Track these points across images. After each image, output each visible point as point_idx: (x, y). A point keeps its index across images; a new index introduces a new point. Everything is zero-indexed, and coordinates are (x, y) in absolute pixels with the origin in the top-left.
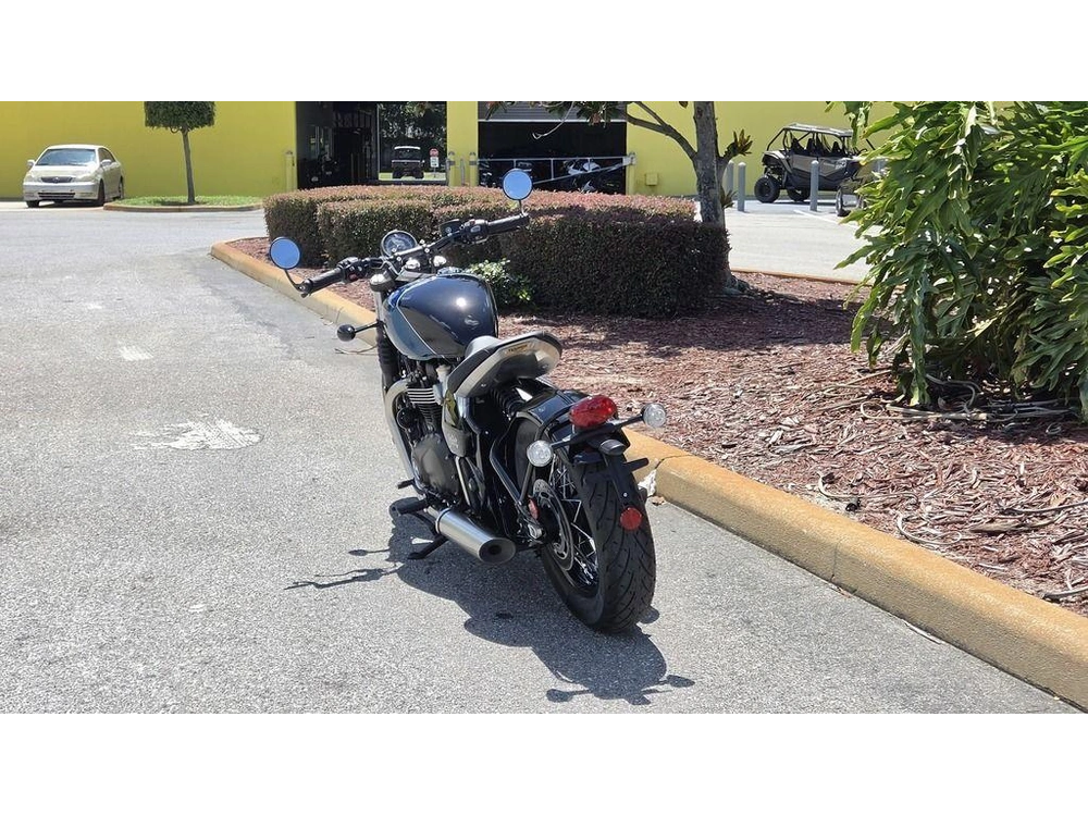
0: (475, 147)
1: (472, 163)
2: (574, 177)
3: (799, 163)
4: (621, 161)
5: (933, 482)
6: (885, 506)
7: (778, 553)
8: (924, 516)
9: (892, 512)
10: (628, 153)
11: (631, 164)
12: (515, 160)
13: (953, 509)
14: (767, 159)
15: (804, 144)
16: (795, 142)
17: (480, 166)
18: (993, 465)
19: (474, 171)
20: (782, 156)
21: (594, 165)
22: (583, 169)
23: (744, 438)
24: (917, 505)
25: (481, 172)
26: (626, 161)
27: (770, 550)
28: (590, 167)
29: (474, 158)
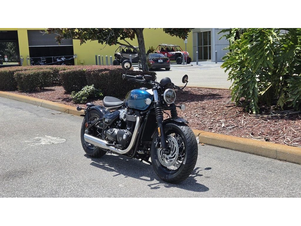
0: (29, 55)
1: (28, 59)
2: (59, 62)
3: (125, 55)
4: (73, 57)
5: (283, 132)
6: (276, 139)
7: (253, 154)
8: (289, 140)
9: (279, 140)
10: (74, 54)
11: (76, 58)
12: (41, 58)
13: (296, 138)
14: (116, 55)
15: (125, 50)
16: (123, 50)
17: (31, 60)
18: (295, 126)
19: (29, 61)
20: (120, 54)
21: (65, 58)
22: (61, 60)
23: (213, 126)
24: (284, 138)
25: (31, 61)
26: (74, 57)
27: (250, 153)
28: (63, 59)
29: (29, 57)
